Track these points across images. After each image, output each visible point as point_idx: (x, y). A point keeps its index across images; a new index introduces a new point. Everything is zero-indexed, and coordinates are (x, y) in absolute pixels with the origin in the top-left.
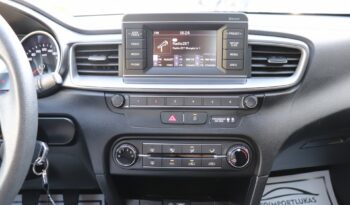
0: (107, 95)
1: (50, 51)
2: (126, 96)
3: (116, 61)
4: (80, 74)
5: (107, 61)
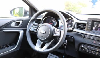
0: (81, 34)
2: (85, 35)
3: (85, 27)
4: (77, 29)
5: (83, 27)
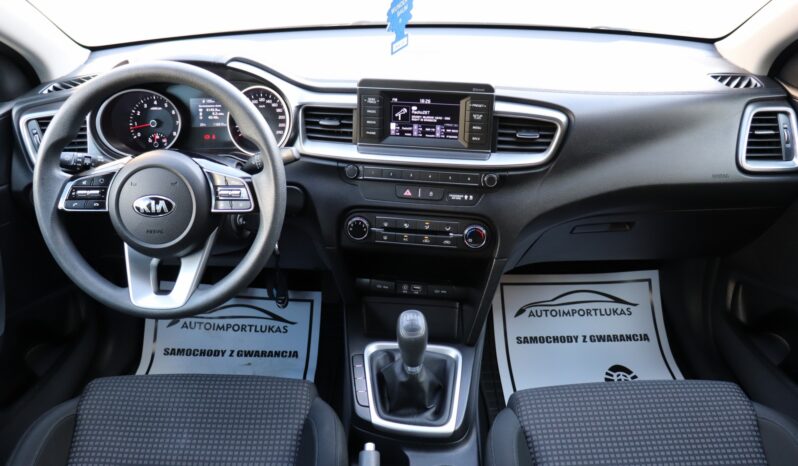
0: (340, 165)
1: (269, 101)
2: (361, 168)
3: (350, 126)
4: (310, 138)
5: (342, 126)
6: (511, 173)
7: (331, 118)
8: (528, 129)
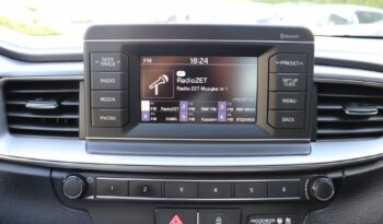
0: (56, 174)
2: (91, 180)
3: (75, 110)
5: (61, 110)
6: (348, 173)
7: (46, 97)
8: (361, 102)
